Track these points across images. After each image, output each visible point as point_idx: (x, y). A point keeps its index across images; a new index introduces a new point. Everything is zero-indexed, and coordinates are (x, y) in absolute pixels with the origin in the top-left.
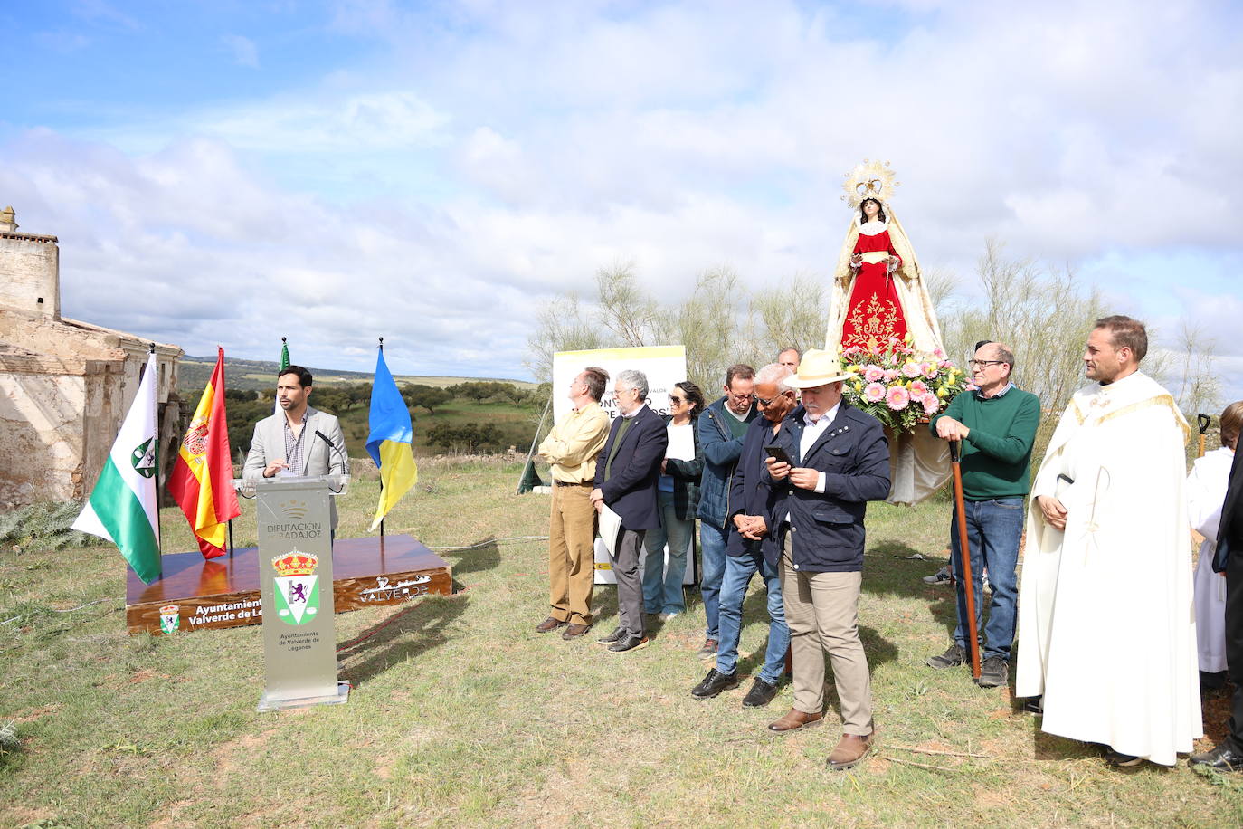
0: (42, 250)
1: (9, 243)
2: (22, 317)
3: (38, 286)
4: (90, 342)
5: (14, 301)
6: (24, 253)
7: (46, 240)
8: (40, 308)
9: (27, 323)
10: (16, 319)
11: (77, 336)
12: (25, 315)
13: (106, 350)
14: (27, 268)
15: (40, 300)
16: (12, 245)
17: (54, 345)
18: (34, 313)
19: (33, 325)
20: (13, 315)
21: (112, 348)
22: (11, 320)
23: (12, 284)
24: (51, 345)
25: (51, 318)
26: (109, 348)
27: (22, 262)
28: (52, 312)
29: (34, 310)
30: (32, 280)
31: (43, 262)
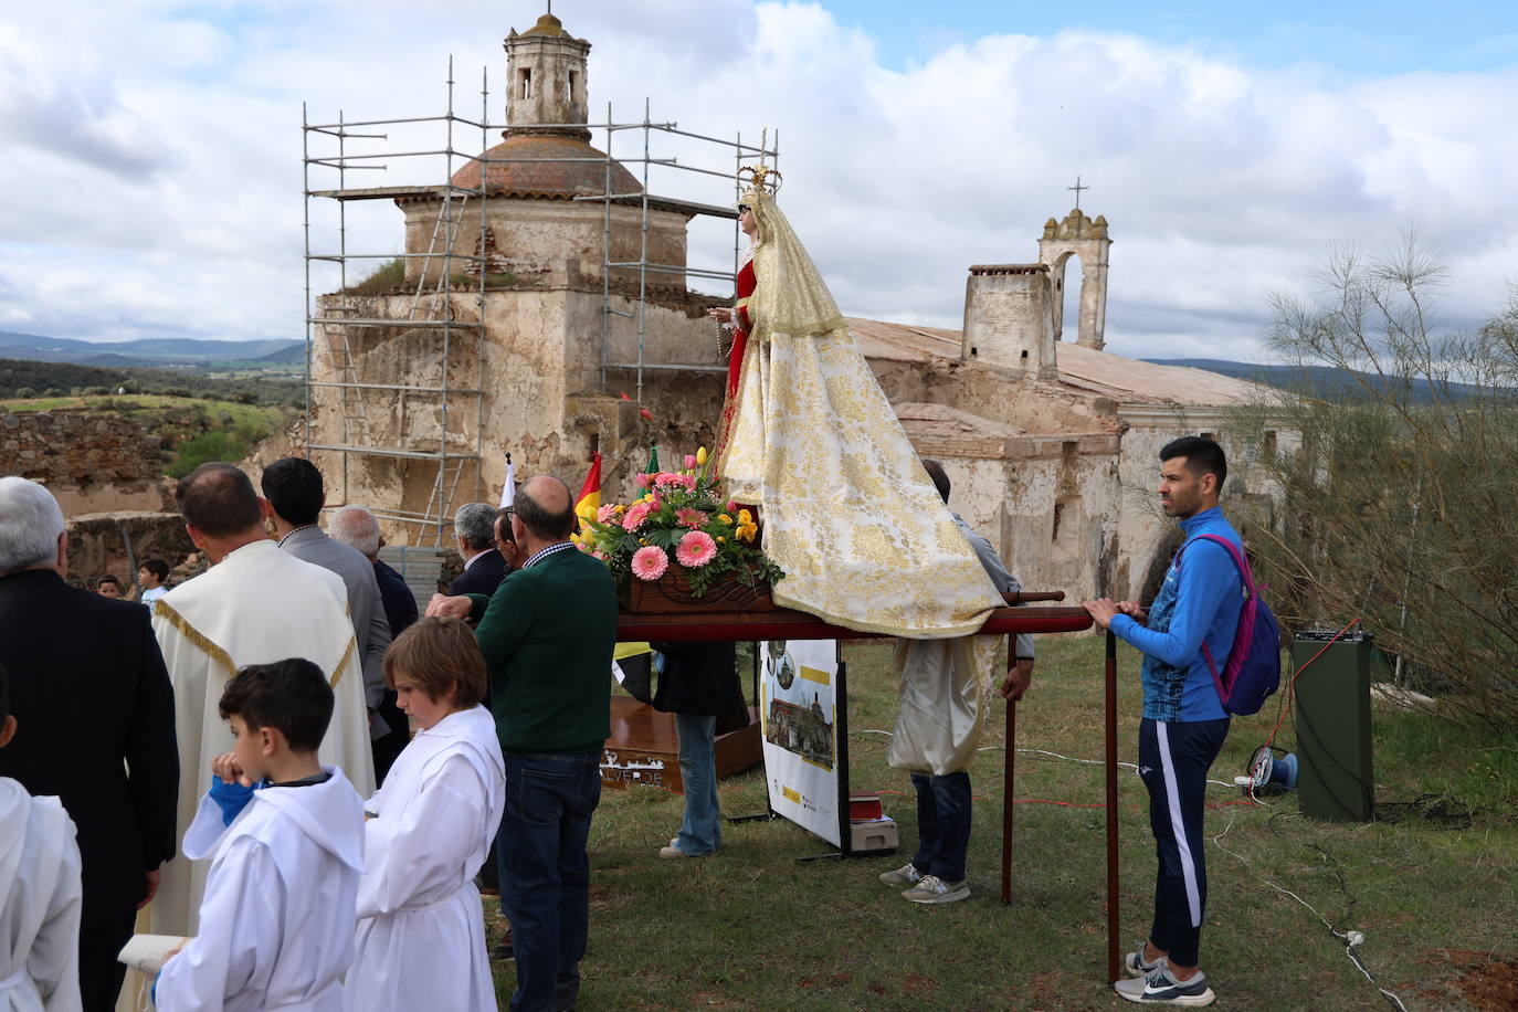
0: (1027, 286)
1: (993, 281)
2: (1004, 378)
3: (1022, 336)
4: (1079, 410)
5: (996, 358)
6: (1008, 291)
7: (1033, 271)
8: (1024, 364)
9: (1009, 386)
10: (996, 382)
11: (1062, 401)
12: (1006, 375)
13: (1095, 419)
14: (1012, 312)
15: (1025, 354)
16: (997, 282)
17: (1037, 414)
18: (1018, 372)
19: (1014, 388)
20: (994, 376)
21: (1103, 415)
22: (992, 383)
23: (997, 335)
24: (1033, 416)
25: (1034, 377)
26: (1099, 417)
27: (1007, 304)
28: (1036, 368)
29: (1017, 368)
30: (1015, 327)
31: (1028, 300)
